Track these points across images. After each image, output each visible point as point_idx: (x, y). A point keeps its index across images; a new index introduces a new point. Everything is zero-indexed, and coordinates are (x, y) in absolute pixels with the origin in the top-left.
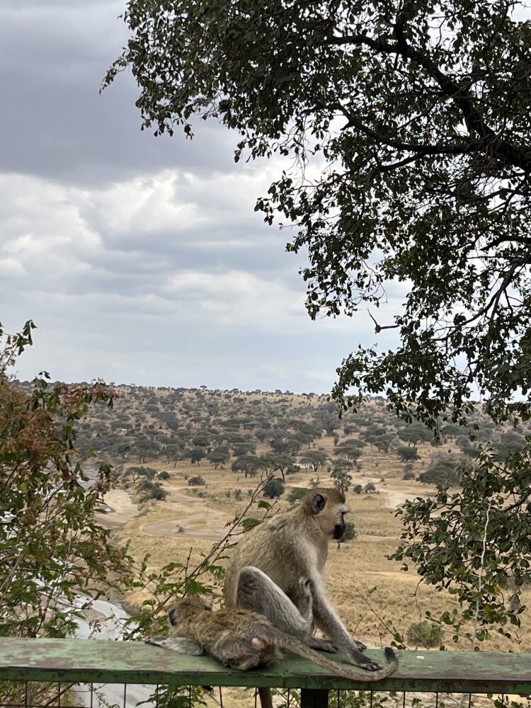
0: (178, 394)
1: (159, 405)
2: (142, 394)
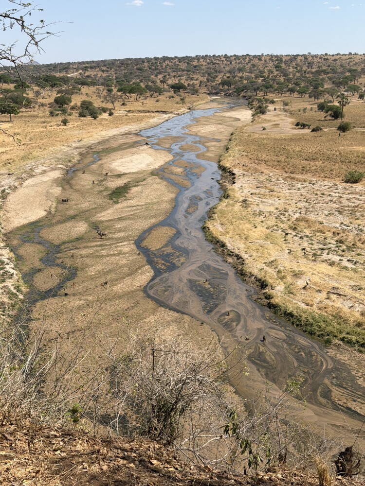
0: (295, 58)
2: (276, 59)
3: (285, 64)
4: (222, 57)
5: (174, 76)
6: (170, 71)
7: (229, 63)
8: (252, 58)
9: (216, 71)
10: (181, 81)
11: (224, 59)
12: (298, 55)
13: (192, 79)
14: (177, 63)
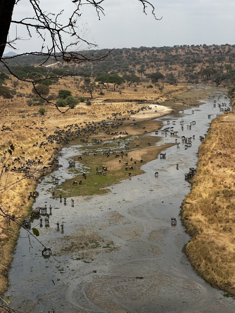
5: (152, 66)
6: (148, 61)
7: (208, 52)
9: (195, 61)
10: (159, 71)
11: (203, 49)
13: (171, 69)
14: (155, 53)
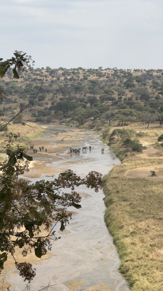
0: (149, 74)
1: (135, 83)
2: (122, 75)
3: (138, 81)
4: (43, 71)
8: (88, 73)
12: (152, 70)
